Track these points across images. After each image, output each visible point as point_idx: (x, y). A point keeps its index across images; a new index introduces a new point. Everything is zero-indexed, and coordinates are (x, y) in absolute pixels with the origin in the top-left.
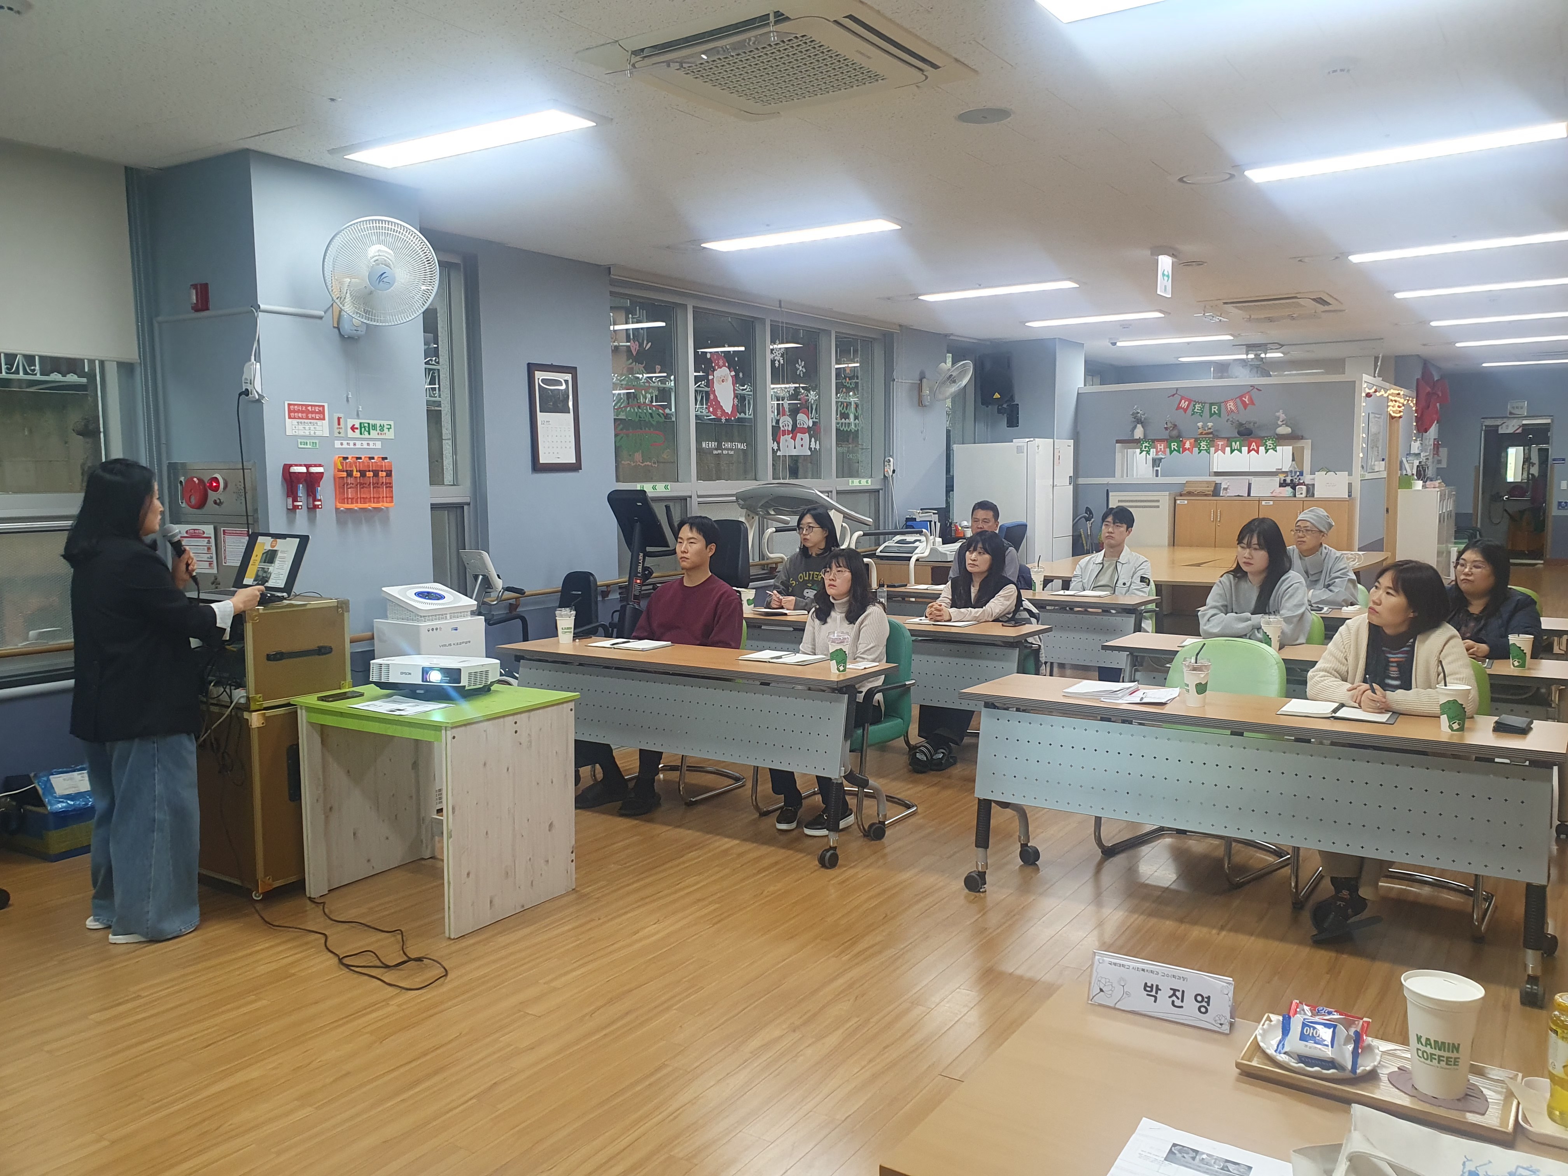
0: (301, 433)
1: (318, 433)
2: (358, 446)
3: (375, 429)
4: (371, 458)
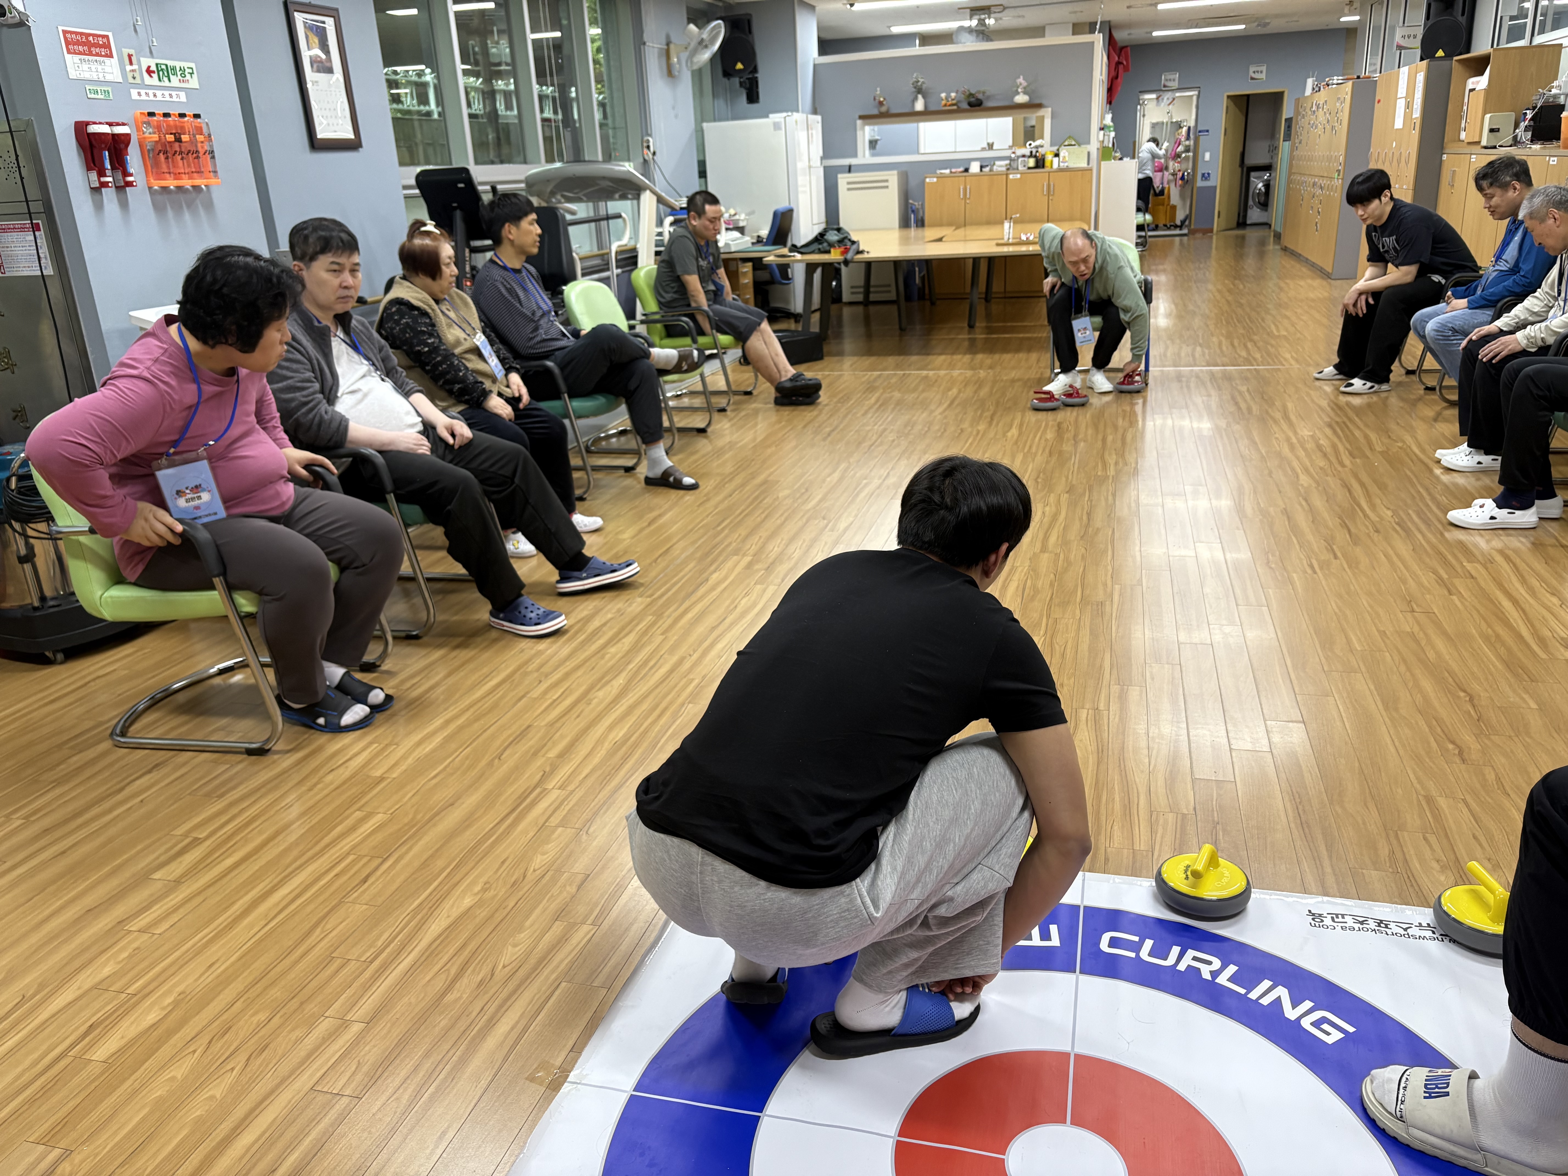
0: (86, 76)
1: (109, 77)
2: (159, 98)
3: (175, 74)
4: (182, 115)
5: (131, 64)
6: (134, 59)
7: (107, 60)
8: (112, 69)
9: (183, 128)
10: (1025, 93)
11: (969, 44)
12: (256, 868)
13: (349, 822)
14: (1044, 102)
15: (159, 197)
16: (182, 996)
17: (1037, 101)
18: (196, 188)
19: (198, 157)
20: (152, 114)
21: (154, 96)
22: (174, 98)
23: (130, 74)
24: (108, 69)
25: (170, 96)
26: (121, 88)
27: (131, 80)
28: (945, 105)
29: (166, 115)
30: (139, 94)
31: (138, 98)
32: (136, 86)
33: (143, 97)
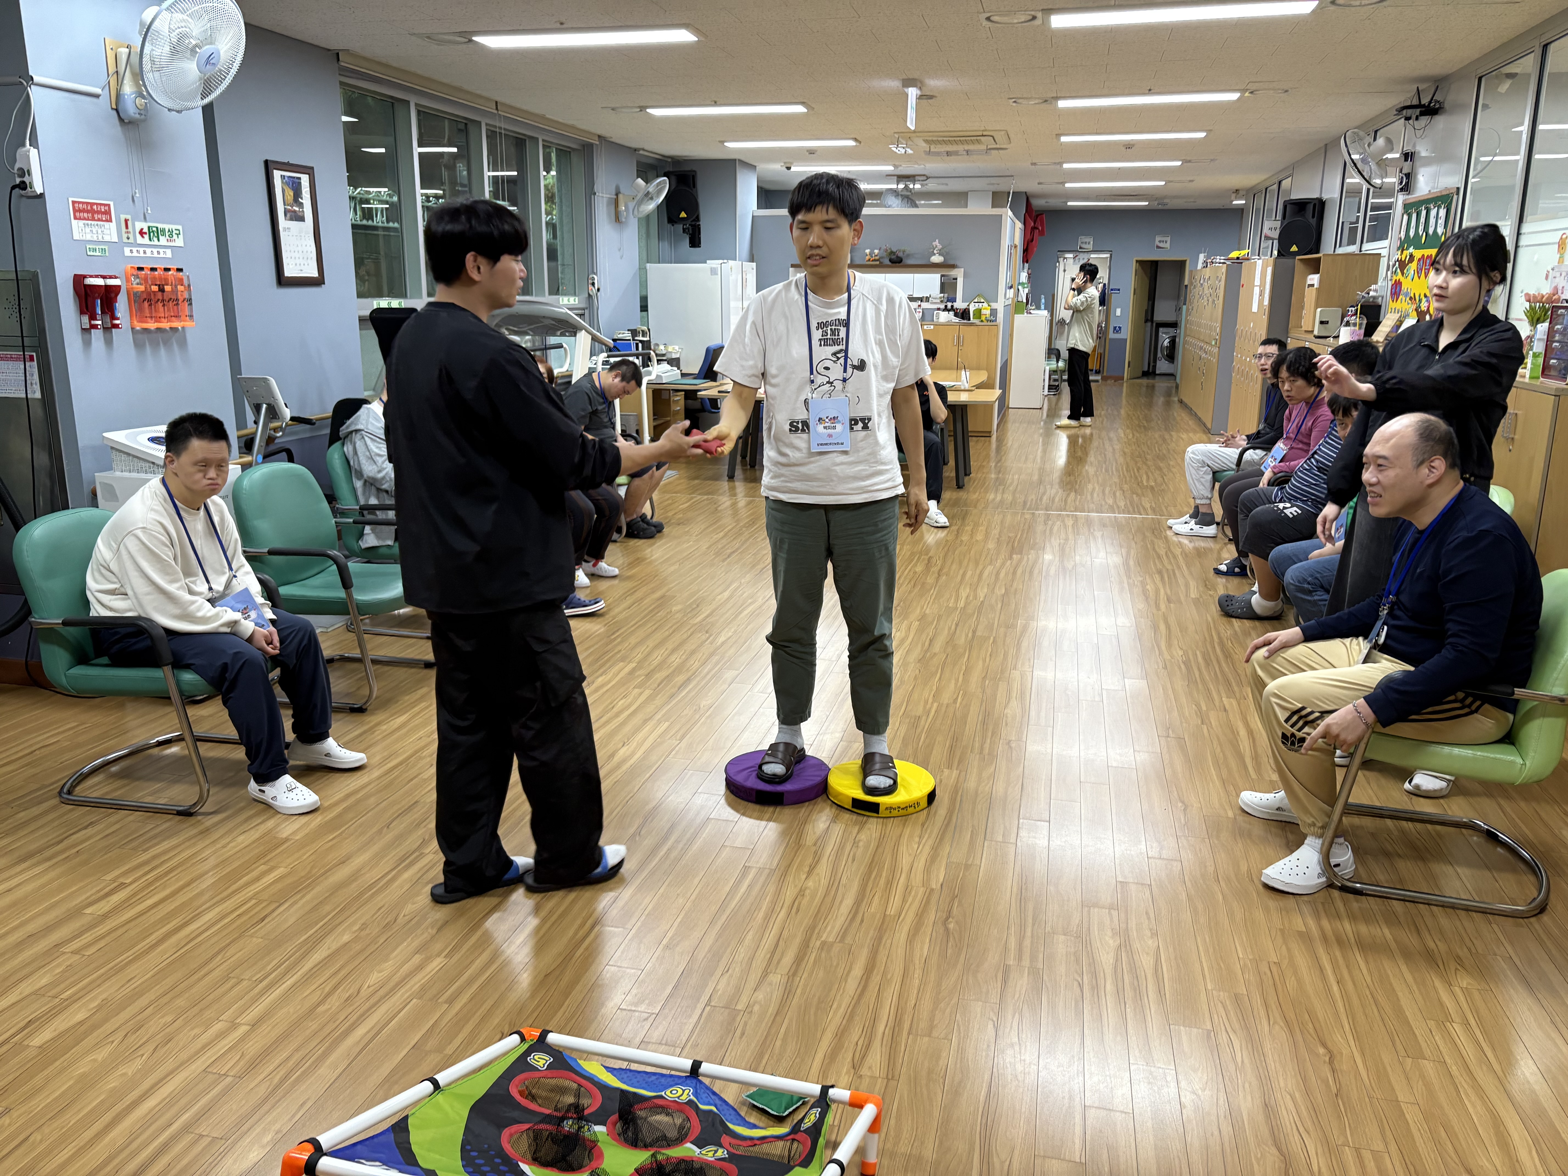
0: (89, 237)
1: (107, 238)
2: (149, 254)
3: (164, 234)
4: (167, 270)
5: (127, 227)
6: (130, 223)
7: (107, 224)
8: (110, 232)
9: (166, 280)
10: (940, 255)
11: (897, 208)
12: (173, 907)
13: (255, 874)
14: (958, 263)
15: (140, 336)
16: (105, 1002)
17: (952, 262)
18: (174, 330)
19: (177, 304)
20: (141, 269)
21: (145, 252)
22: (162, 255)
23: (125, 236)
24: (106, 232)
25: (158, 253)
26: (117, 246)
27: (126, 241)
28: (869, 260)
29: (153, 269)
30: (131, 251)
31: (130, 254)
32: (129, 245)
33: (135, 254)
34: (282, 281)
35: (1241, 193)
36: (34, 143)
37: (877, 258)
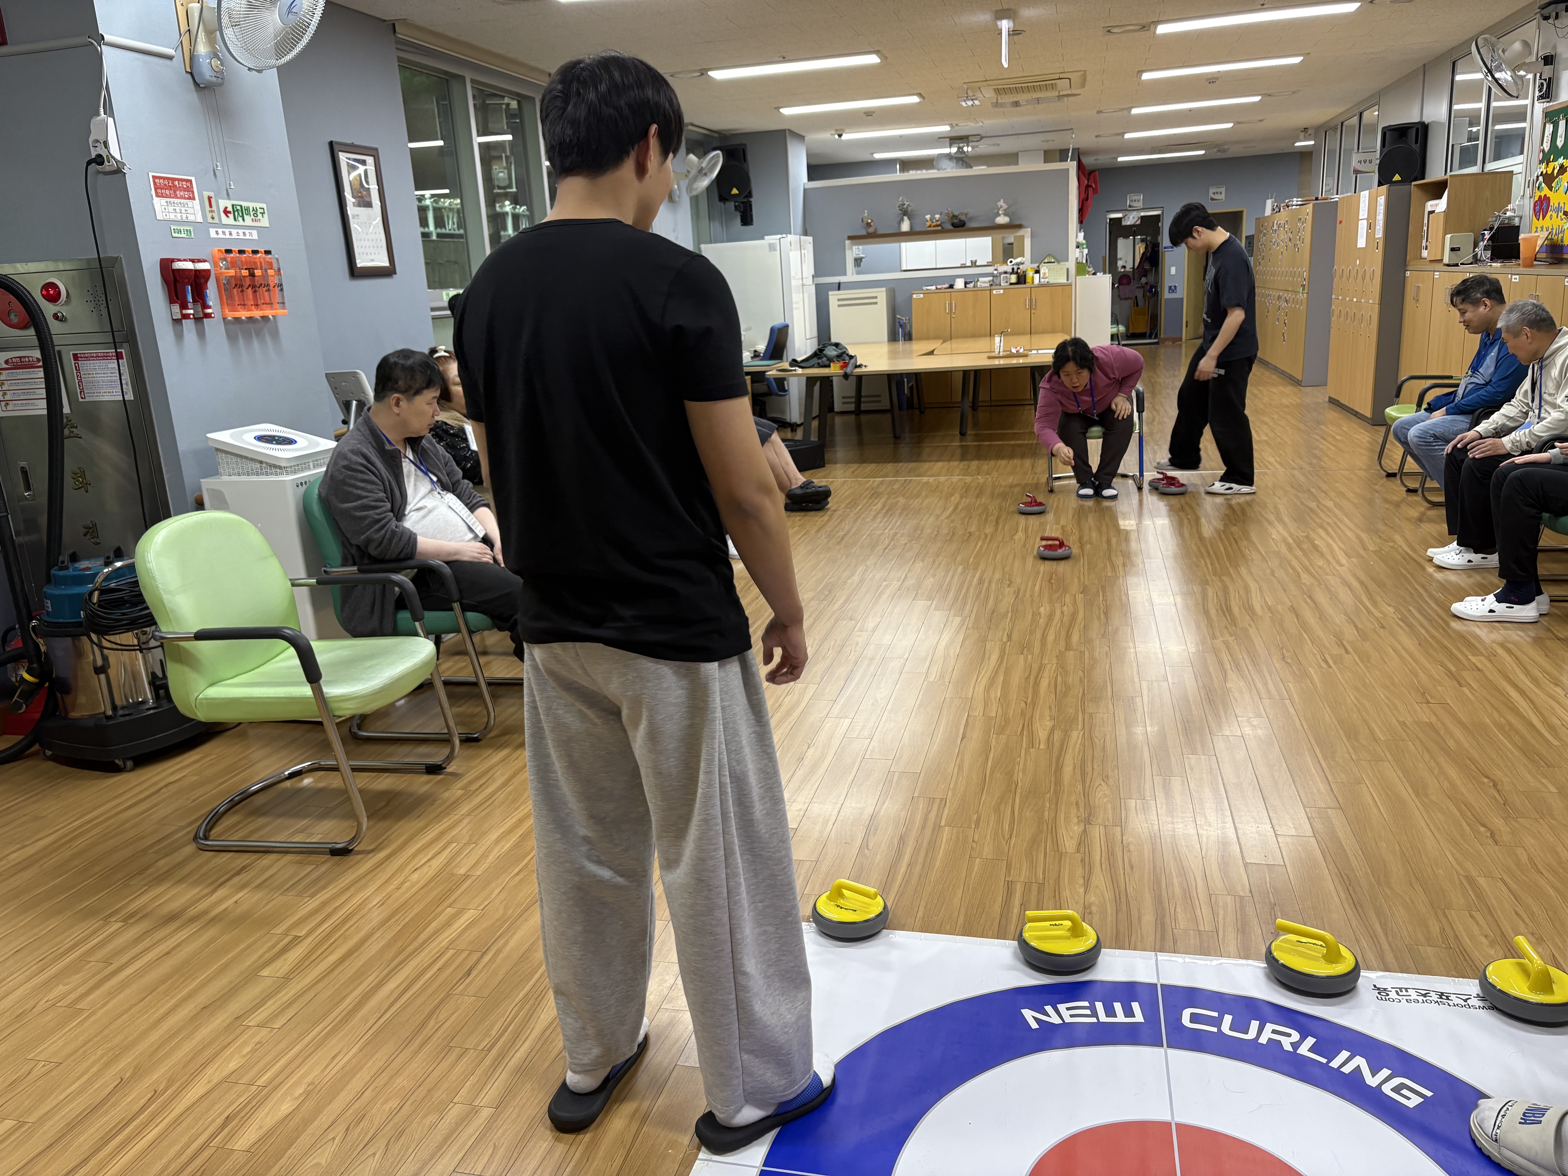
0: (172, 217)
1: (191, 218)
2: (235, 236)
3: (249, 214)
4: (255, 252)
5: (211, 206)
6: (213, 200)
7: (189, 202)
8: (194, 211)
9: (255, 263)
10: (1005, 215)
11: (950, 171)
13: (442, 918)
14: (1024, 223)
15: (232, 327)
17: (1017, 222)
18: (265, 319)
19: (269, 290)
20: (228, 251)
21: (230, 234)
22: (248, 237)
23: (209, 215)
24: (190, 211)
25: (244, 234)
26: (202, 228)
27: (210, 220)
28: (930, 226)
29: (241, 252)
30: (217, 233)
31: (216, 236)
32: (214, 225)
33: (221, 236)
34: (355, 272)
35: (1310, 132)
36: (109, 111)
37: (939, 223)
